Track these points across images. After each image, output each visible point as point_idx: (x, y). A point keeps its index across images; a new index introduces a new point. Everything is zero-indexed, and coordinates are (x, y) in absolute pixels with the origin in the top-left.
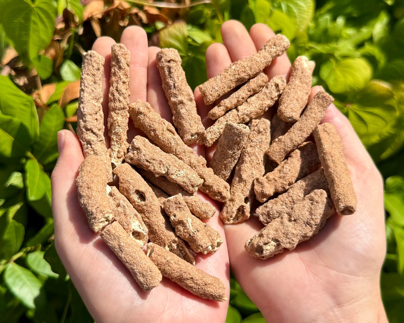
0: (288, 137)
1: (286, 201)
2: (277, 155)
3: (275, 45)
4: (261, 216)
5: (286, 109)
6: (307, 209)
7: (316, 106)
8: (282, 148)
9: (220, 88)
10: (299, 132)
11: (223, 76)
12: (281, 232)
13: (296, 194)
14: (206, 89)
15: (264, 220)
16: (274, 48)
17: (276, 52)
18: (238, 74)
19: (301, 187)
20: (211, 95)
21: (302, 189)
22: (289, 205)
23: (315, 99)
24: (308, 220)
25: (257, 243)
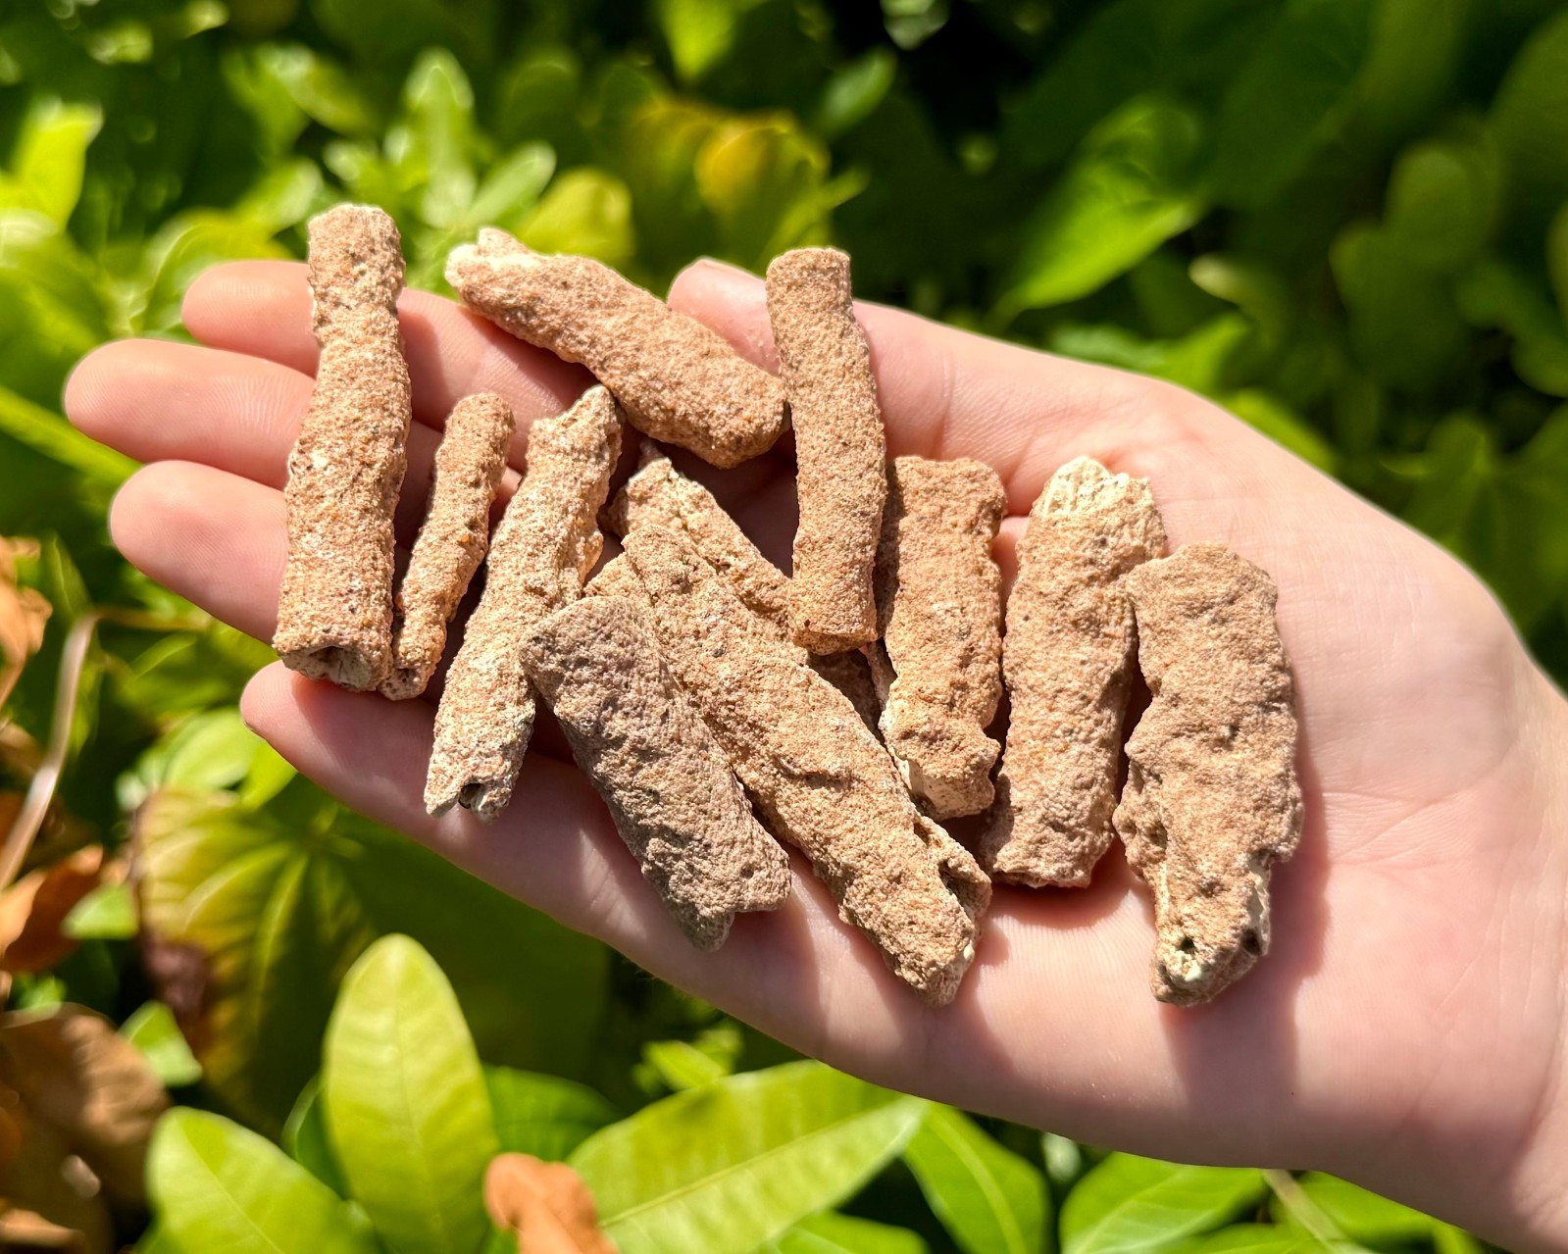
0: (824, 509)
1: (1059, 723)
2: (849, 609)
3: (356, 259)
4: (1033, 861)
5: (746, 414)
6: (1226, 652)
7: (816, 324)
8: (845, 564)
9: (364, 571)
10: (846, 460)
11: (323, 523)
12: (1247, 811)
13: (1064, 671)
14: (326, 627)
15: (1058, 865)
16: (362, 273)
17: (384, 283)
18: (363, 463)
19: (1051, 633)
20: (368, 626)
21: (1061, 635)
22: (1083, 724)
23: (784, 303)
24: (1268, 683)
25: (1235, 928)
